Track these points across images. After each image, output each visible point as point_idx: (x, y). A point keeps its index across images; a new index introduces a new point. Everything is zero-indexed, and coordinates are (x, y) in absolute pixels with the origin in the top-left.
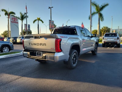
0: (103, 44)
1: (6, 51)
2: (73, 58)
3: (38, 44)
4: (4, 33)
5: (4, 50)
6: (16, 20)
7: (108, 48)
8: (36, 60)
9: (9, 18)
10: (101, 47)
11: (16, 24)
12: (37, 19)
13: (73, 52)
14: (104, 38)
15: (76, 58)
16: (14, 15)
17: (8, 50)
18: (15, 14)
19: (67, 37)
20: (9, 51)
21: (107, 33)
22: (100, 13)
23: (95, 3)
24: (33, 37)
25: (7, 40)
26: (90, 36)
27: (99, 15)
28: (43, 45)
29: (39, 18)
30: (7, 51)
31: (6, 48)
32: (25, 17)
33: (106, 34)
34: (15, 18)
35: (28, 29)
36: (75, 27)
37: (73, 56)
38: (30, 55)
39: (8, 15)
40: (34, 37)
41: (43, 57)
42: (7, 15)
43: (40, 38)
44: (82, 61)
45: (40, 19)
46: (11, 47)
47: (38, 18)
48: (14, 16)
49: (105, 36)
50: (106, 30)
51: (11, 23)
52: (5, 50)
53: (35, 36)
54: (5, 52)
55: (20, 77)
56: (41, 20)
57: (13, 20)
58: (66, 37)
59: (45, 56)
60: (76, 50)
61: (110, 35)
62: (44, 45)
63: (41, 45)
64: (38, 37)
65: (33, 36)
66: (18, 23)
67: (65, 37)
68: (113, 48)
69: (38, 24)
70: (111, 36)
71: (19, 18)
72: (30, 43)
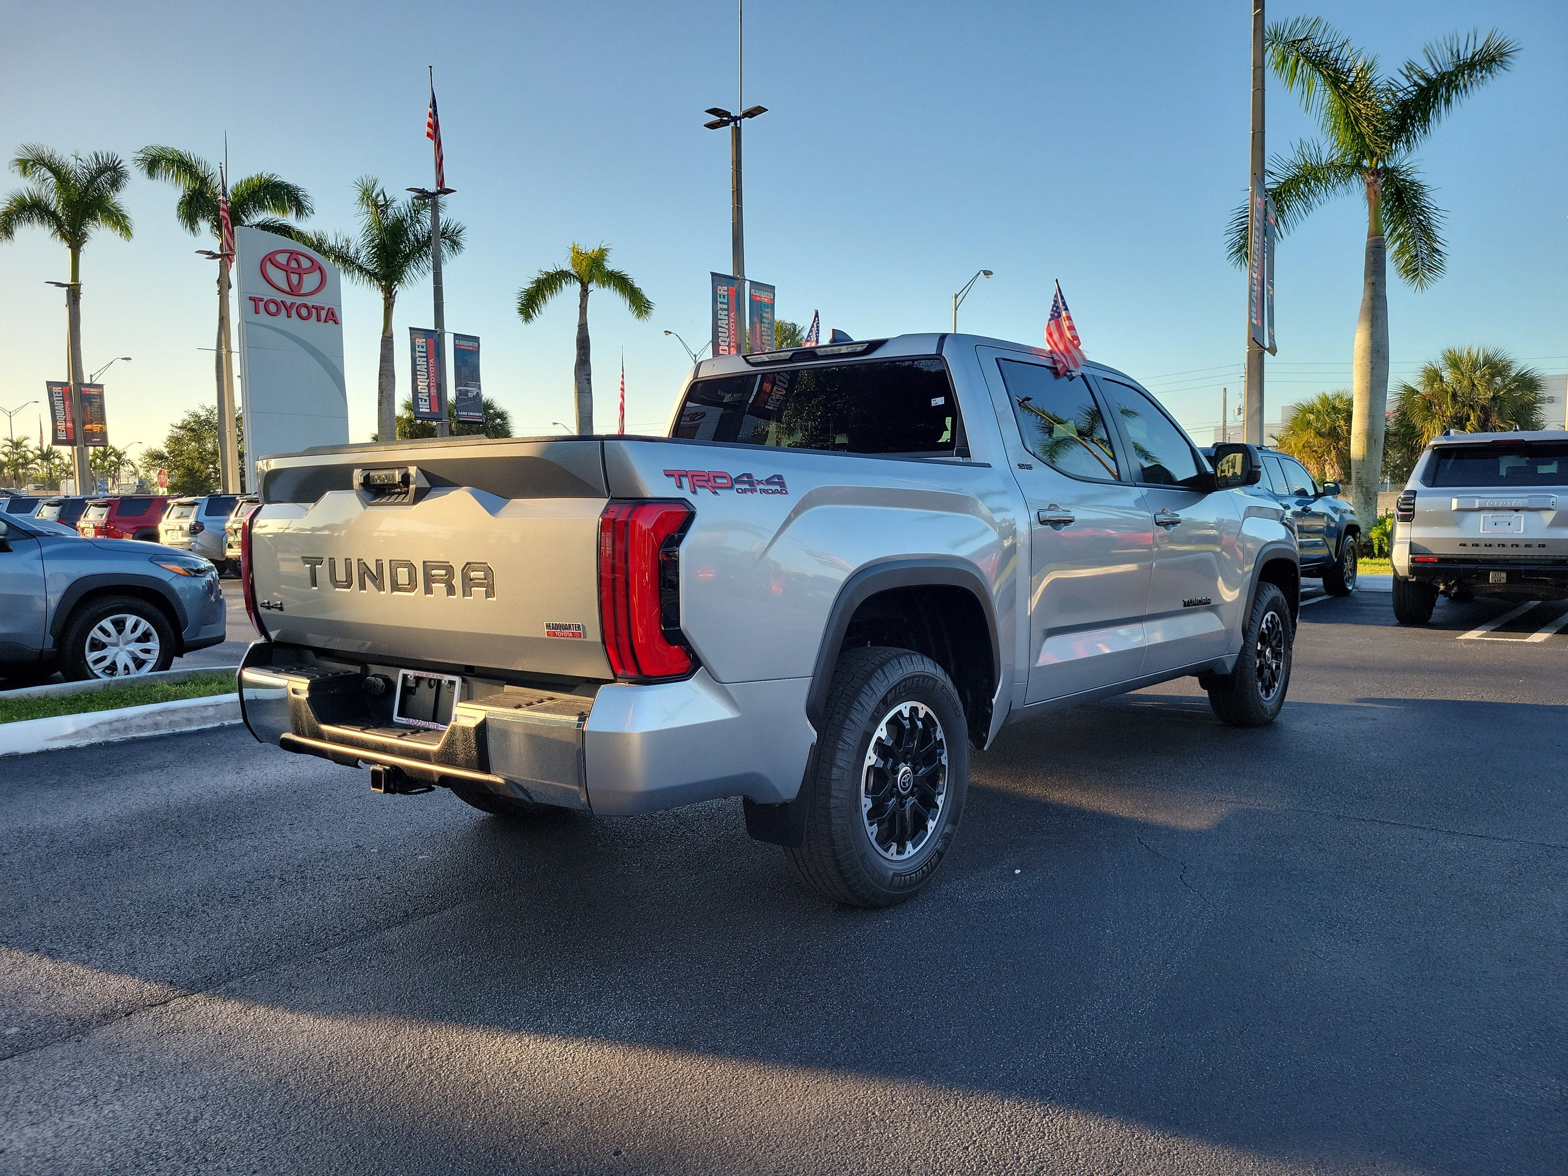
0: (1398, 581)
1: (123, 659)
2: (871, 758)
3: (403, 575)
4: (176, 441)
5: (97, 645)
6: (311, 281)
7: (1473, 635)
8: (376, 779)
9: (225, 257)
10: (1376, 621)
11: (311, 329)
12: (567, 266)
13: (881, 686)
14: (1421, 504)
15: (931, 757)
16: (290, 219)
17: (154, 645)
18: (300, 208)
19: (777, 484)
20: (164, 663)
21: (1457, 437)
22: (1389, 175)
23: (1322, 40)
24: (348, 486)
25: (195, 530)
26: (1184, 470)
27: (1373, 199)
28: (457, 582)
29: (590, 247)
30: (140, 663)
31: (119, 626)
32: (422, 246)
33: (1442, 453)
34: (293, 255)
35: (451, 394)
36: (938, 357)
37: (881, 732)
38: (307, 714)
39: (218, 226)
40: (358, 477)
41: (460, 747)
42: (204, 225)
43: (420, 495)
44: (1043, 808)
45: (611, 265)
46: (190, 610)
47: (578, 254)
48: (285, 231)
49: (1432, 478)
50: (1484, 395)
51: (245, 323)
52: (110, 653)
53: (365, 467)
54: (112, 668)
55: (152, 989)
56: (621, 282)
57: (278, 277)
58: (761, 473)
59: (482, 728)
60: (925, 651)
61: (1506, 464)
62: (468, 583)
63: (439, 587)
64: (406, 479)
65: (348, 470)
66: (333, 317)
67: (747, 483)
68: (1538, 637)
69: (583, 328)
70: (1515, 479)
71: (345, 260)
72: (313, 562)
